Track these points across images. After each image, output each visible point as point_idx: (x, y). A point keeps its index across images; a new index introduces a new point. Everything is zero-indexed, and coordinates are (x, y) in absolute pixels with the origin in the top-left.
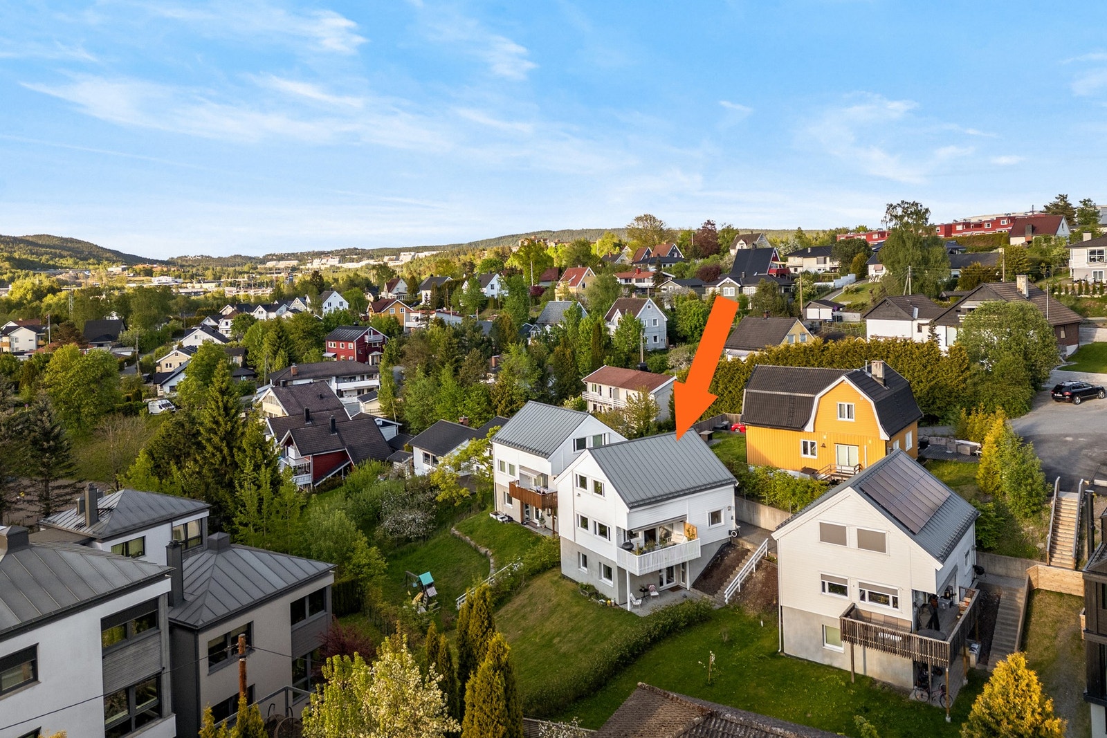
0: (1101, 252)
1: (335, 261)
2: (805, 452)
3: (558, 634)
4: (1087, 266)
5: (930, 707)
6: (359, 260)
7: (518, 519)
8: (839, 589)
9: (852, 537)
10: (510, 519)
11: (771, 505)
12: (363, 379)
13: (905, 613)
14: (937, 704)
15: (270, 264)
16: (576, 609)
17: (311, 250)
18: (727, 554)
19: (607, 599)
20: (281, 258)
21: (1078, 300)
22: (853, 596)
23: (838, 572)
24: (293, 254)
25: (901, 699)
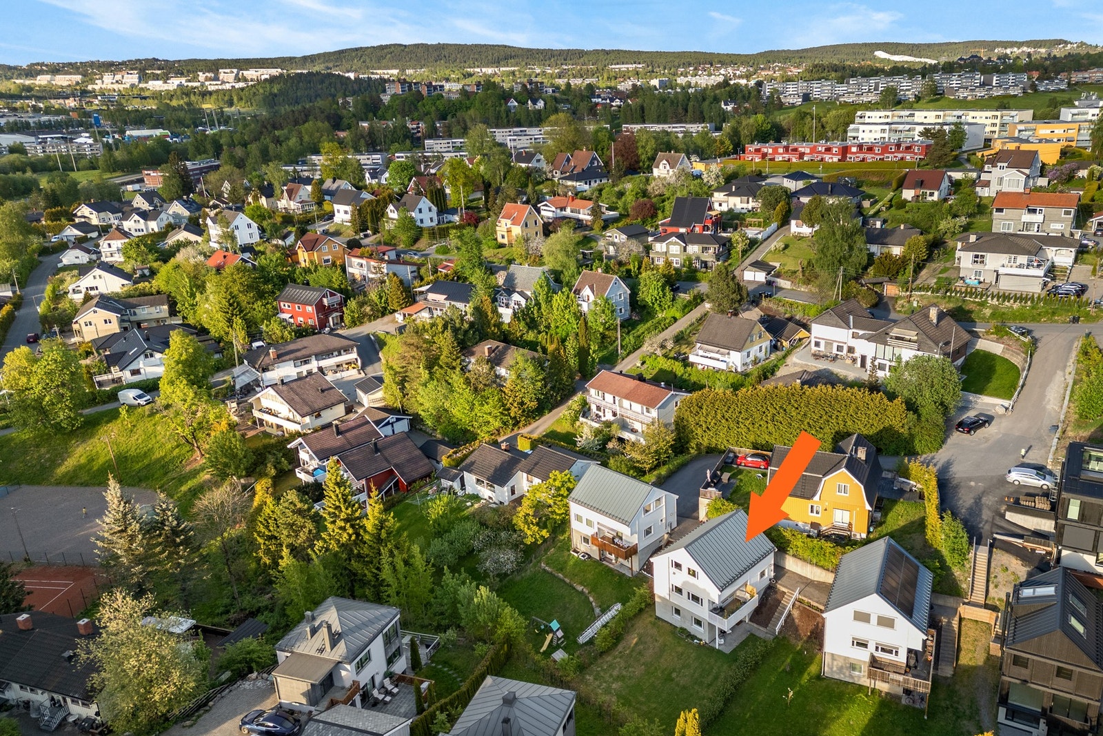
0: (982, 257)
1: (131, 79)
2: (812, 511)
3: (674, 670)
4: (971, 266)
5: (914, 708)
6: (166, 78)
7: (596, 556)
8: (863, 645)
9: (874, 620)
10: (590, 557)
11: (794, 556)
12: (340, 354)
13: (902, 658)
14: (917, 706)
15: (42, 80)
16: (680, 649)
17: (94, 59)
18: (769, 595)
19: (701, 640)
20: (56, 70)
21: (964, 301)
22: (871, 648)
23: (862, 636)
24: (70, 64)
25: (897, 704)
